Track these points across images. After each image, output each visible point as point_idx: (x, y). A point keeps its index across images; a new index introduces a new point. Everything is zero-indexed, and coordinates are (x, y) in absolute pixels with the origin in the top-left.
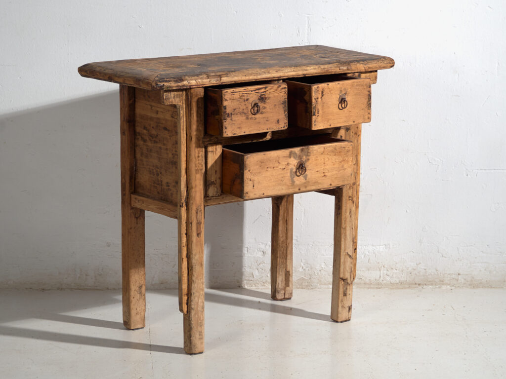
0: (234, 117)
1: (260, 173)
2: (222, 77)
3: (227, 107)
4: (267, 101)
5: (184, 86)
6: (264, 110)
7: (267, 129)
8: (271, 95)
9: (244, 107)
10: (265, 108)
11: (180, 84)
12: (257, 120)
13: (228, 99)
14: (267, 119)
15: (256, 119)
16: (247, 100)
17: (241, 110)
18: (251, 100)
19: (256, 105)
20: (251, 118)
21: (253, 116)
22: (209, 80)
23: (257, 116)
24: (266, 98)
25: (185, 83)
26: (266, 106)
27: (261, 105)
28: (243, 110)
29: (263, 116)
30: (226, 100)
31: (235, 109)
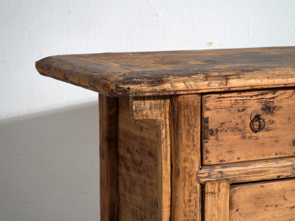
0: (222, 136)
1: (254, 213)
2: (229, 79)
3: (209, 119)
4: (276, 112)
5: (164, 90)
6: (271, 126)
7: (276, 154)
8: (284, 104)
9: (239, 121)
10: (272, 122)
11: (158, 88)
12: (260, 141)
13: (211, 107)
14: (275, 139)
15: (258, 139)
16: (243, 110)
17: (233, 125)
18: (249, 111)
19: (258, 117)
20: (249, 137)
21: (254, 134)
22: (207, 82)
23: (260, 134)
24: (274, 108)
25: (167, 86)
26: (274, 118)
27: (266, 117)
28: (237, 124)
29: (270, 134)
30: (208, 109)
31: (222, 124)
